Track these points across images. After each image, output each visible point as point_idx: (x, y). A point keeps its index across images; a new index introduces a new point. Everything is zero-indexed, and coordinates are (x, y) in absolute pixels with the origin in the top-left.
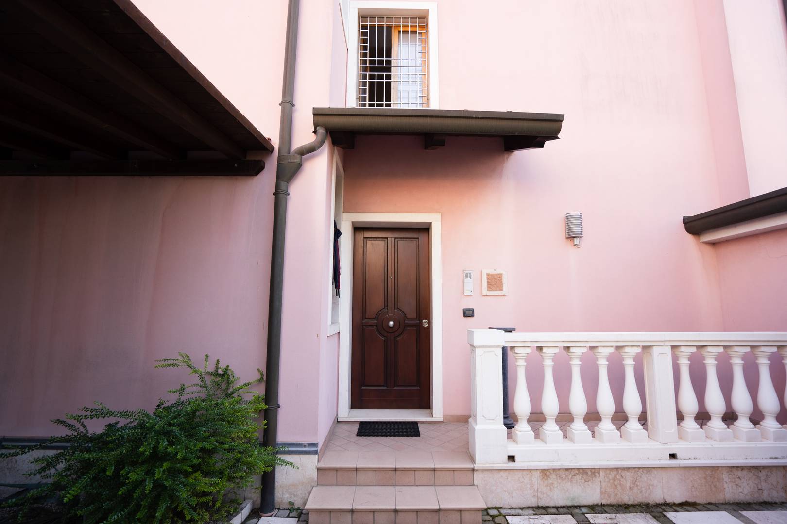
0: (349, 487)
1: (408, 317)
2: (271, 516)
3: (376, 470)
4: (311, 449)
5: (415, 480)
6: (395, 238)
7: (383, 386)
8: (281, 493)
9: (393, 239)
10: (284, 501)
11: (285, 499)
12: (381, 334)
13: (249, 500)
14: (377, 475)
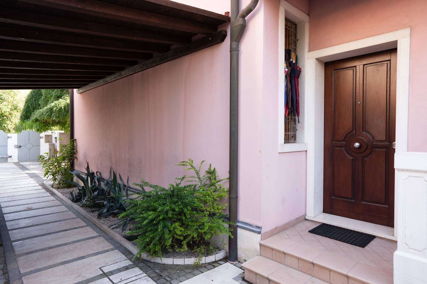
0: (279, 264)
1: (376, 139)
2: (232, 264)
3: (299, 259)
4: (257, 230)
5: (330, 278)
6: (364, 65)
7: (351, 199)
8: (240, 252)
9: (362, 67)
10: (242, 258)
11: (243, 257)
12: (348, 153)
13: (224, 250)
14: (300, 263)
